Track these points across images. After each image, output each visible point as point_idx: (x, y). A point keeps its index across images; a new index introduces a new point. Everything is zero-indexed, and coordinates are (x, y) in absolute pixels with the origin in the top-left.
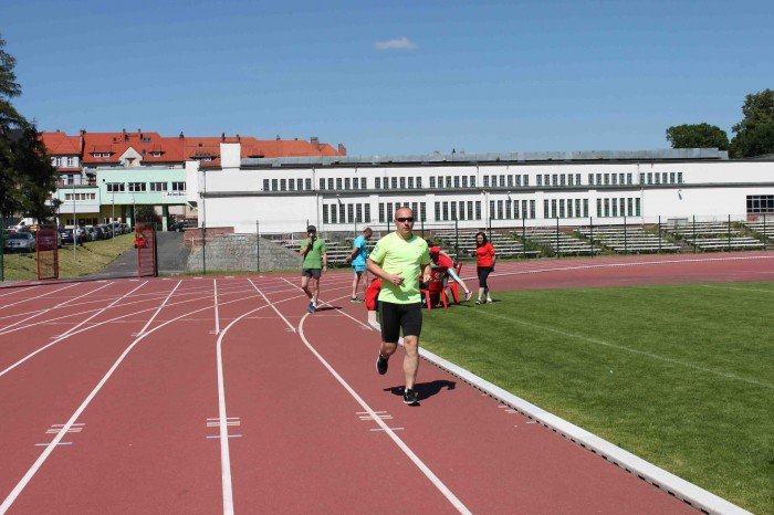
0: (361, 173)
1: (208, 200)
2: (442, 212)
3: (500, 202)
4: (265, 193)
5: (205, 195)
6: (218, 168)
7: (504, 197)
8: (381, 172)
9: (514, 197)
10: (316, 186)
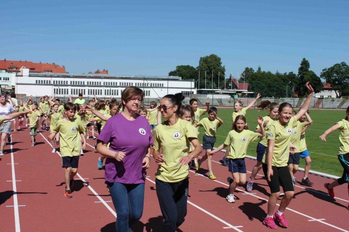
0: (66, 79)
1: (18, 85)
2: (90, 92)
3: (108, 90)
4: (36, 84)
5: (17, 84)
6: (22, 76)
7: (109, 89)
8: (72, 80)
9: (112, 89)
10: (52, 83)
